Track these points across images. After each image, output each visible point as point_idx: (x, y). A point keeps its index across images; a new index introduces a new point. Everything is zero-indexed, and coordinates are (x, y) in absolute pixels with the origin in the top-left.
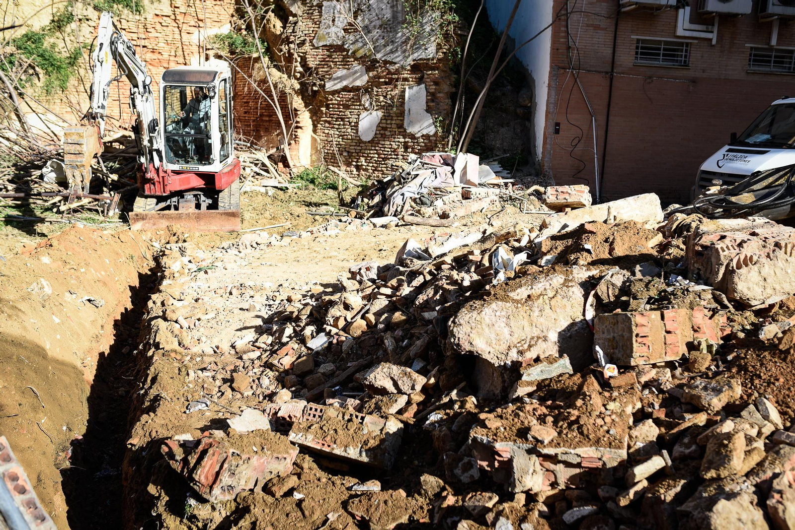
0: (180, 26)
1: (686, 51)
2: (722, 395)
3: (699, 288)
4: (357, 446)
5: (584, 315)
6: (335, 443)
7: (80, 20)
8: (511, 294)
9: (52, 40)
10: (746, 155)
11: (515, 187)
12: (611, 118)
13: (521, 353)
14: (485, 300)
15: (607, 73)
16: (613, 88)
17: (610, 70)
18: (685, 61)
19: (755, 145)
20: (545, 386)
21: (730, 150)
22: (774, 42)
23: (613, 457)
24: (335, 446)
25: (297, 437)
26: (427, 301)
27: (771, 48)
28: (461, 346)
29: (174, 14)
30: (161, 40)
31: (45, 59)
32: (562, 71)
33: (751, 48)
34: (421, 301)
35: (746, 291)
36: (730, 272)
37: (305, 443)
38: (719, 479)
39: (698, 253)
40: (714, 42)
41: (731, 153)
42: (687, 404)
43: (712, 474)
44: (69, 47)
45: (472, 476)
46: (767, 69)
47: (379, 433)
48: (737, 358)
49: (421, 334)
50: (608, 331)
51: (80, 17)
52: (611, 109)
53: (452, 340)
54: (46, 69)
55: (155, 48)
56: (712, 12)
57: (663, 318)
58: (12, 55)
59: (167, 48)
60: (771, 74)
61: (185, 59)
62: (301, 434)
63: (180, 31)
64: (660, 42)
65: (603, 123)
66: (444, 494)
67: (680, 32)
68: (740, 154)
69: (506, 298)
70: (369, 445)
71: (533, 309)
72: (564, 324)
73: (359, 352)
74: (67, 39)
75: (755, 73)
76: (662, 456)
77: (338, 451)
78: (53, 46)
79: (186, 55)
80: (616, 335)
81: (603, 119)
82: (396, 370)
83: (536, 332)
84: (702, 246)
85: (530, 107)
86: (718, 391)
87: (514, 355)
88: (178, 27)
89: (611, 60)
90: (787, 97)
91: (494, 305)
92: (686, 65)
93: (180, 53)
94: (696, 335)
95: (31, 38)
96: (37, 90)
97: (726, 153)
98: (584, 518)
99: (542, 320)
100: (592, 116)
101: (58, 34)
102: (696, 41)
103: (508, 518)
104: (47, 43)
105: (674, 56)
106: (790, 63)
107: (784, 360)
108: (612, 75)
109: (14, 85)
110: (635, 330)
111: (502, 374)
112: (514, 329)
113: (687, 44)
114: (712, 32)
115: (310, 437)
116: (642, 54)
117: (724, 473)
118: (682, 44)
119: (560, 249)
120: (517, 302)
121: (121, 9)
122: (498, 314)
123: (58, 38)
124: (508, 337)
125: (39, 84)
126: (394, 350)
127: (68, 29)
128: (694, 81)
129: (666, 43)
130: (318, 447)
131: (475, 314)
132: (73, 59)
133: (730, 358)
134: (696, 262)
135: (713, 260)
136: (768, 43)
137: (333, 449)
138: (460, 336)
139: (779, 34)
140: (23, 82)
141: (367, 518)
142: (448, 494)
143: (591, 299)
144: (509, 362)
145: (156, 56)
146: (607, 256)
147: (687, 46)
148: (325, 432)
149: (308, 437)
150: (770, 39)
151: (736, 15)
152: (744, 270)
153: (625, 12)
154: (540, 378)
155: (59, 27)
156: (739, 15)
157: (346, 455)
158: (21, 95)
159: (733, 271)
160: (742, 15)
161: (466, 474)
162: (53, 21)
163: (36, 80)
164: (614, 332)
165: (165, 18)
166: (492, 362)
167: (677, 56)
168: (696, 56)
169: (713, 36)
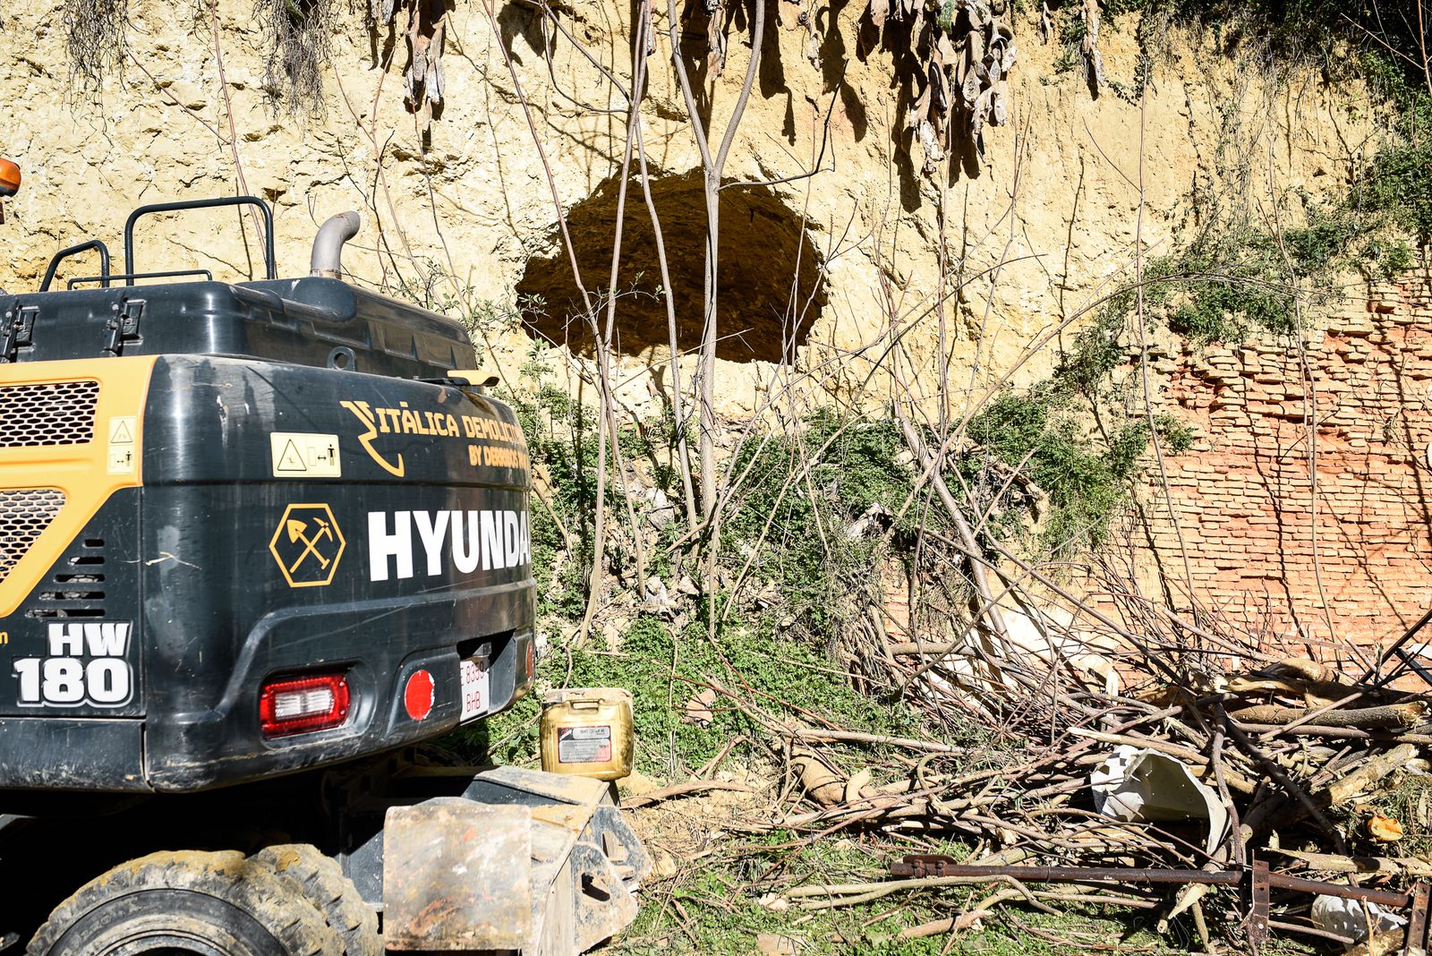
0: (1397, 359)
7: (1135, 358)
9: (1065, 414)
29: (1380, 328)
30: (1347, 399)
31: (1054, 463)
44: (1107, 427)
51: (1135, 351)
54: (1054, 487)
55: (1332, 420)
58: (966, 456)
59: (1362, 419)
61: (1412, 449)
63: (1398, 374)
74: (1102, 409)
78: (1067, 428)
79: (1415, 438)
88: (1391, 363)
93: (1398, 431)
95: (1012, 413)
96: (1029, 545)
101: (1078, 398)
104: (1052, 421)
109: (978, 530)
121: (1241, 321)
123: (1078, 408)
125: (1037, 529)
127: (1105, 385)
132: (1122, 457)
140: (997, 524)
145: (1331, 444)
155: (1083, 380)
158: (991, 556)
162: (1061, 371)
163: (1028, 520)
165: (1355, 341)
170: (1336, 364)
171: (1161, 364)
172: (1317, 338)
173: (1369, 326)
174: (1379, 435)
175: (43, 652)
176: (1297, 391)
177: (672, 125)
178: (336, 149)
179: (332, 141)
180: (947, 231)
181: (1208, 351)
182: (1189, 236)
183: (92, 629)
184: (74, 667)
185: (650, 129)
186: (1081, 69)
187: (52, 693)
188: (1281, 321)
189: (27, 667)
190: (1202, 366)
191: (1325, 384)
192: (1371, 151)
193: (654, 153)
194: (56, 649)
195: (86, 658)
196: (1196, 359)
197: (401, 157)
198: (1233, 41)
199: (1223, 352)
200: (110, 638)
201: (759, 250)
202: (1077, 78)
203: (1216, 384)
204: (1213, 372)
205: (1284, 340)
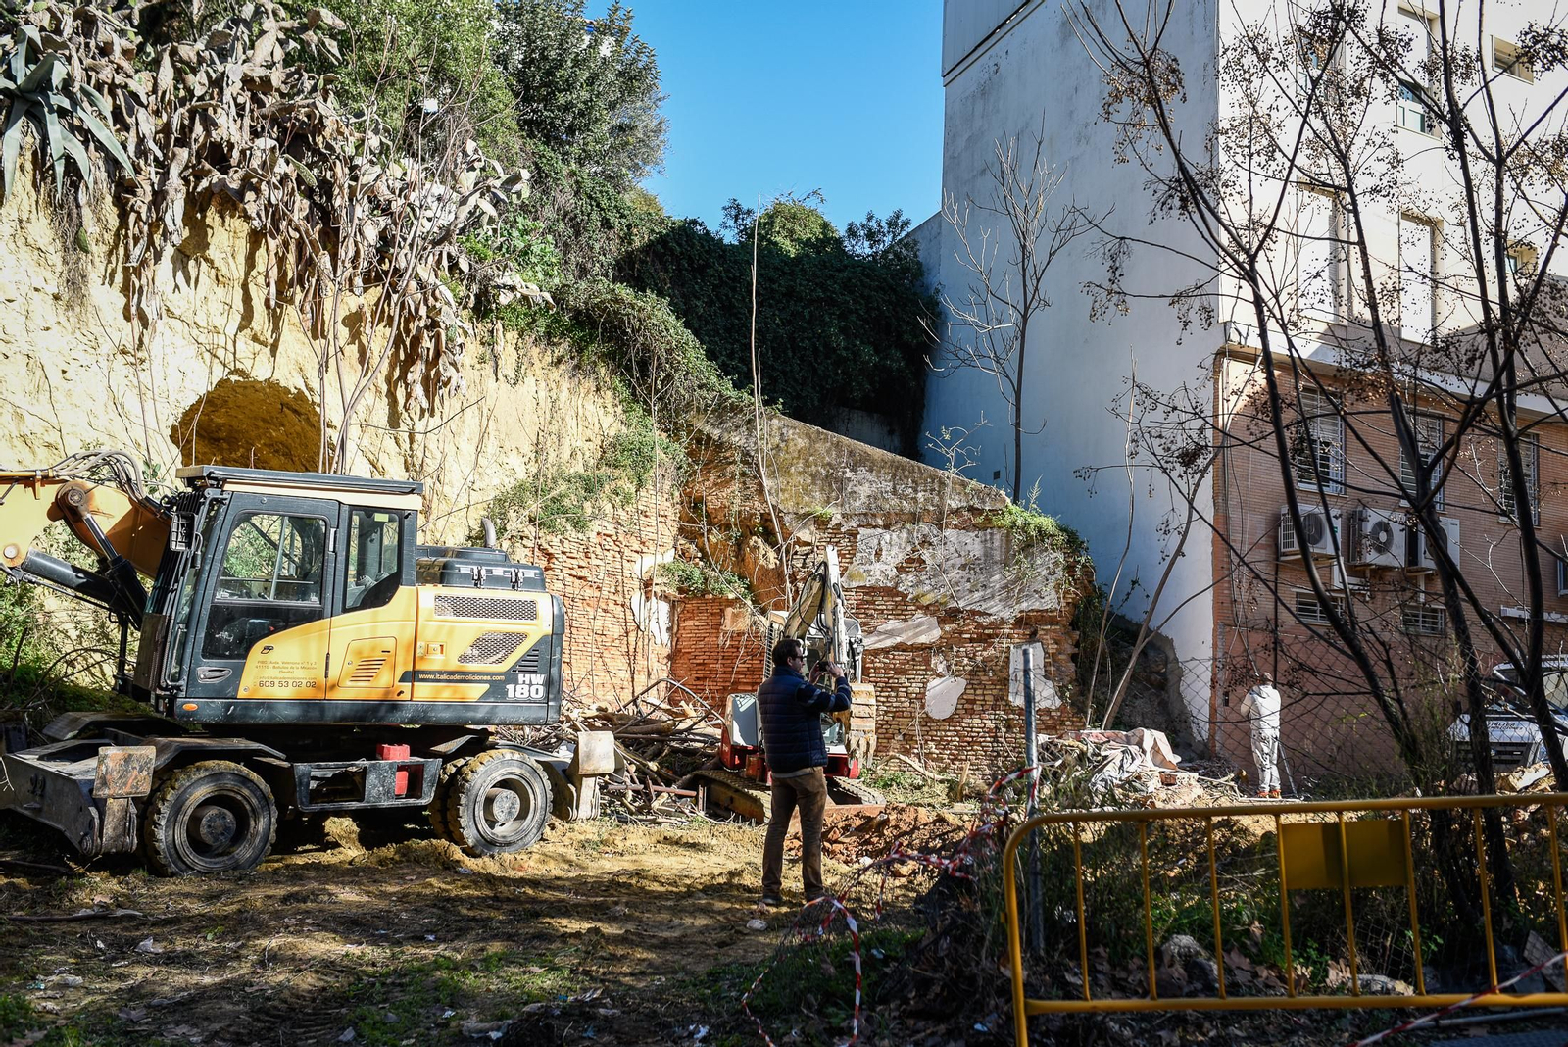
0: (622, 550)
15: (1271, 632)
17: (1273, 629)
22: (1422, 599)
27: (1418, 607)
29: (617, 534)
30: (602, 570)
32: (1230, 630)
33: (1401, 605)
40: (1368, 597)
46: (1415, 630)
55: (595, 580)
59: (607, 581)
60: (1422, 636)
61: (625, 598)
63: (622, 558)
67: (1336, 585)
79: (626, 592)
88: (620, 552)
89: (1273, 618)
106: (1435, 624)
108: (1276, 634)
114: (1366, 586)
116: (1301, 610)
121: (563, 523)
136: (1416, 600)
145: (594, 592)
150: (1416, 595)
156: (1395, 568)
165: (607, 539)
169: (1367, 591)
170: (598, 550)
171: (525, 542)
172: (593, 536)
173: (613, 532)
174: (613, 590)
175: (516, 683)
176: (582, 563)
177: (257, 347)
178: (93, 344)
179: (92, 338)
180: (415, 446)
181: (549, 538)
182: (534, 469)
183: (533, 676)
184: (527, 687)
185: (245, 346)
186: (492, 363)
187: (518, 695)
188: (579, 525)
189: (510, 688)
190: (546, 546)
191: (594, 561)
192: (612, 434)
193: (245, 365)
194: (521, 681)
195: (531, 685)
196: (542, 541)
197: (124, 352)
198: (559, 361)
199: (556, 541)
200: (539, 679)
201: (260, 423)
202: (489, 368)
203: (550, 556)
204: (551, 551)
205: (580, 536)
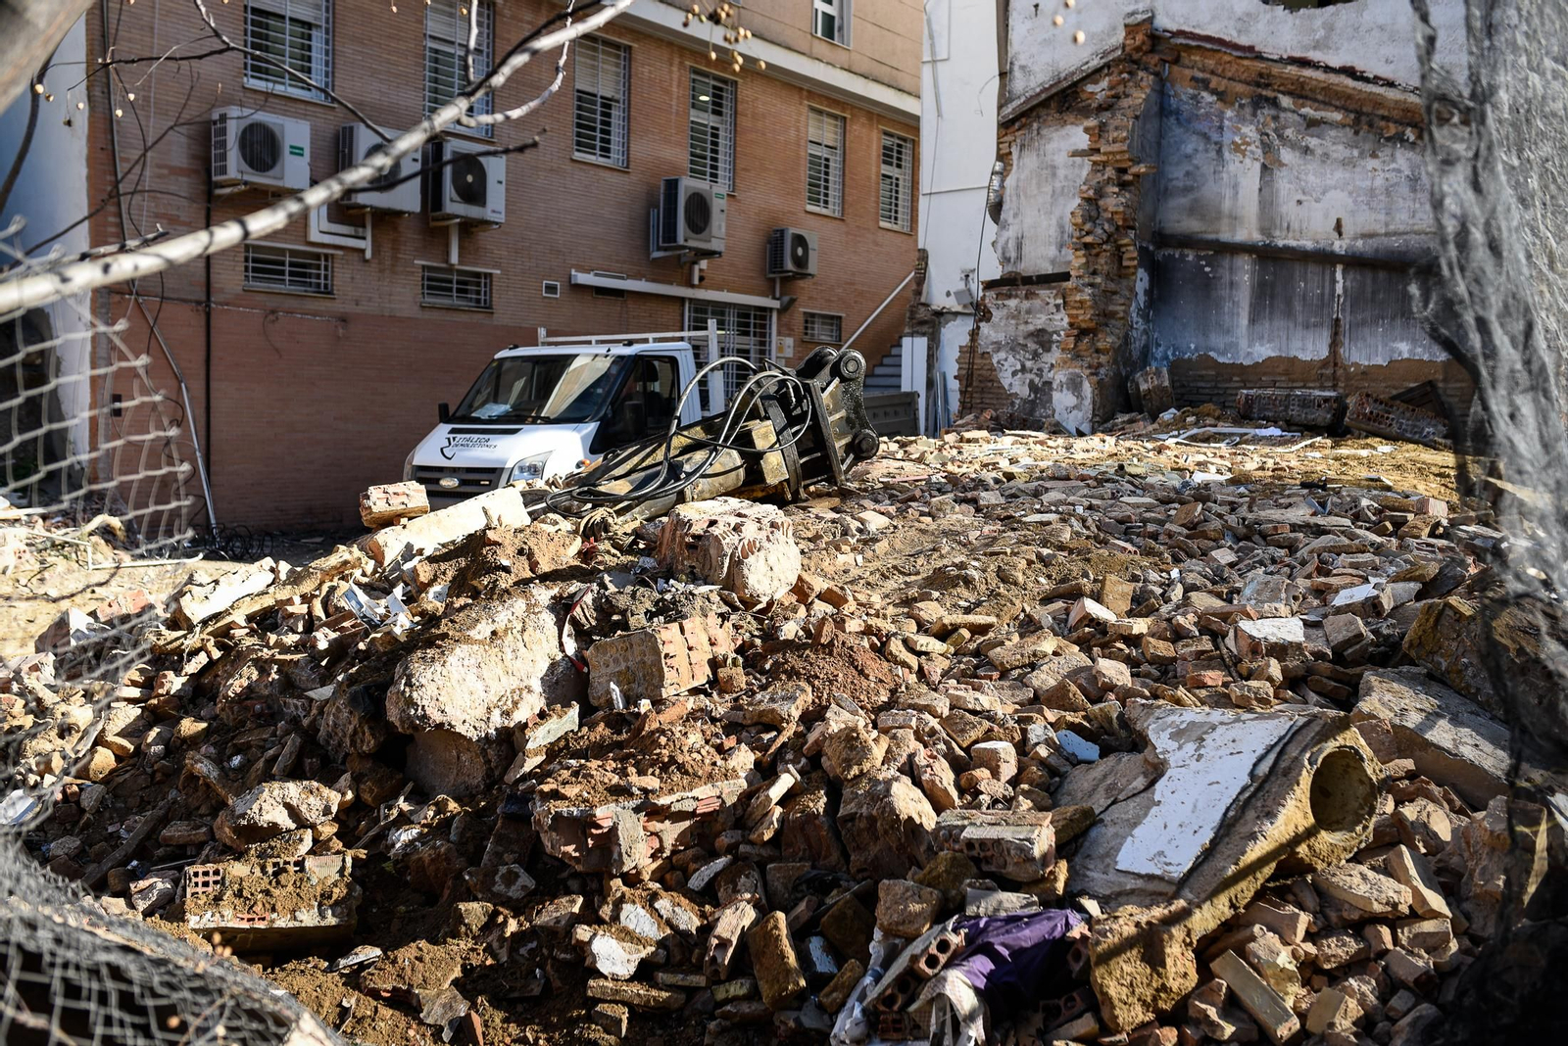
1: (326, 269)
2: (798, 702)
3: (704, 589)
4: (313, 907)
5: (563, 651)
6: (274, 909)
8: (472, 633)
10: (487, 437)
11: (48, 523)
12: (214, 385)
13: (506, 714)
14: (439, 647)
15: (199, 303)
16: (212, 331)
17: (203, 298)
18: (326, 286)
19: (490, 421)
20: (561, 750)
21: (453, 431)
22: (454, 259)
23: (732, 790)
24: (274, 916)
25: (204, 920)
26: (249, 687)
27: (450, 269)
28: (429, 718)
32: (117, 298)
33: (424, 267)
34: (239, 690)
35: (757, 586)
36: (737, 564)
37: (223, 924)
38: (862, 774)
39: (690, 546)
40: (368, 255)
41: (459, 436)
42: (755, 724)
43: (855, 771)
45: (524, 887)
46: (446, 302)
47: (337, 877)
48: (776, 664)
49: (265, 740)
50: (616, 661)
52: (212, 368)
53: (413, 712)
56: (365, 206)
57: (682, 631)
60: (456, 310)
62: (209, 913)
64: (282, 251)
65: (201, 394)
66: (500, 919)
67: (315, 236)
68: (476, 436)
69: (468, 640)
70: (335, 897)
71: (505, 649)
72: (543, 666)
73: (120, 805)
75: (433, 308)
76: (788, 771)
77: (282, 922)
80: (630, 664)
81: (199, 386)
82: (293, 790)
83: (515, 683)
84: (694, 536)
85: (41, 366)
86: (793, 698)
87: (497, 720)
89: (203, 280)
90: (516, 347)
91: (458, 651)
92: (328, 292)
94: (715, 649)
97: (451, 436)
98: (717, 874)
99: (518, 664)
100: (180, 382)
102: (340, 253)
103: (634, 902)
105: (304, 275)
106: (478, 293)
107: (831, 654)
108: (208, 306)
110: (664, 650)
111: (484, 752)
112: (489, 682)
113: (326, 256)
114: (364, 238)
115: (228, 912)
116: (255, 270)
117: (866, 766)
118: (317, 256)
119: (450, 574)
120: (481, 642)
122: (466, 663)
124: (483, 695)
126: (220, 778)
128: (344, 320)
129: (293, 253)
130: (246, 925)
131: (437, 666)
133: (767, 667)
134: (689, 558)
135: (713, 552)
136: (447, 260)
137: (273, 921)
138: (425, 702)
139: (461, 248)
141: (405, 988)
142: (506, 918)
143: (567, 628)
144: (492, 731)
146: (528, 574)
147: (326, 260)
148: (247, 899)
149: (225, 913)
150: (447, 253)
151: (399, 214)
152: (751, 560)
153: (220, 196)
154: (546, 742)
156: (404, 213)
157: (297, 924)
159: (740, 562)
160: (409, 213)
161: (513, 888)
164: (626, 660)
166: (469, 735)
167: (310, 276)
168: (342, 277)
169: (366, 245)
